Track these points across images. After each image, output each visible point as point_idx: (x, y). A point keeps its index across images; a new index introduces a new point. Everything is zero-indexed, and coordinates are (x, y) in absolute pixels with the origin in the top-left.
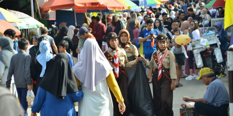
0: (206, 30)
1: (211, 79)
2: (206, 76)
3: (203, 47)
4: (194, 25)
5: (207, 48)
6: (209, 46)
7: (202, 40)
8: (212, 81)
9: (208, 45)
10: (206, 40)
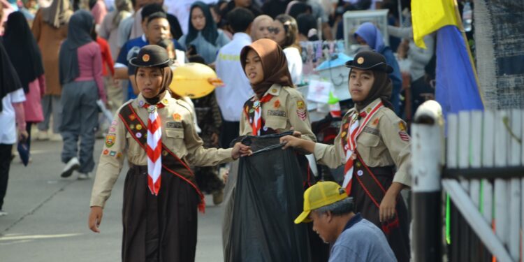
0: (326, 51)
1: (343, 220)
2: (326, 212)
3: (319, 110)
4: (282, 32)
5: (330, 114)
6: (338, 104)
7: (314, 83)
8: (349, 225)
9: (333, 103)
10: (327, 84)
